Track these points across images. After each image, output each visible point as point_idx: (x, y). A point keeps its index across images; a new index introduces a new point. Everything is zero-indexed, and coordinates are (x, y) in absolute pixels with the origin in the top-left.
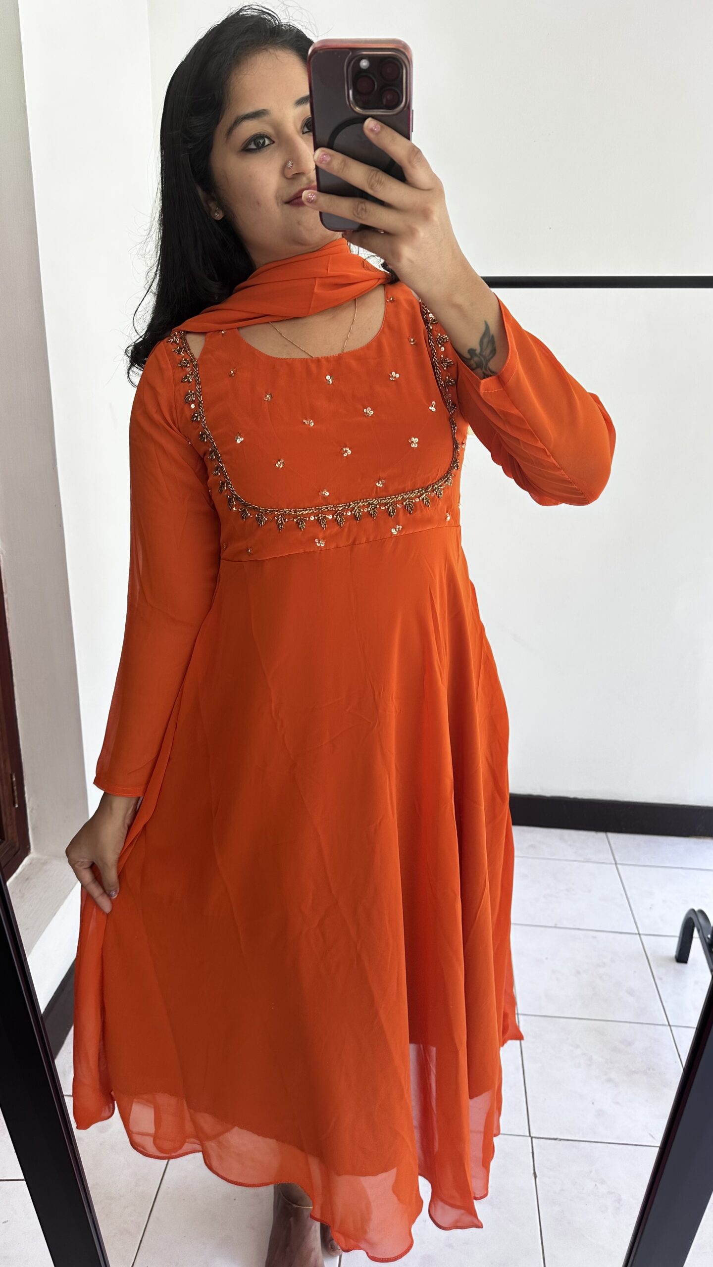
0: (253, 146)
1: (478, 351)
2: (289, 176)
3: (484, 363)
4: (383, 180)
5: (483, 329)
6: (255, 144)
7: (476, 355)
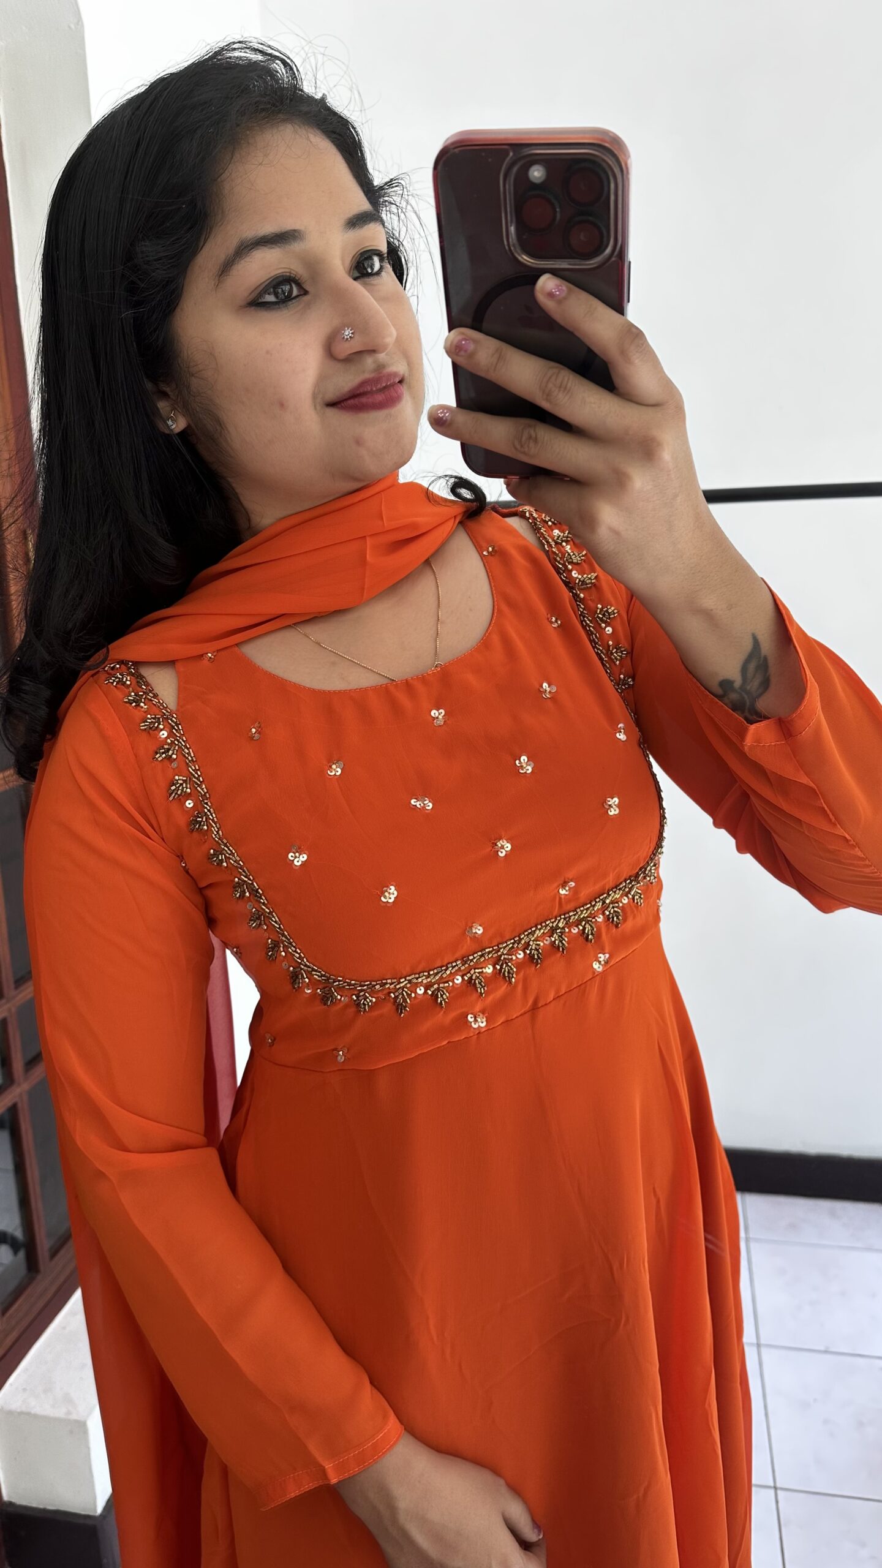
0: (271, 298)
1: (738, 682)
2: (342, 356)
3: (748, 703)
4: (569, 385)
5: (748, 645)
6: (276, 295)
7: (733, 690)
